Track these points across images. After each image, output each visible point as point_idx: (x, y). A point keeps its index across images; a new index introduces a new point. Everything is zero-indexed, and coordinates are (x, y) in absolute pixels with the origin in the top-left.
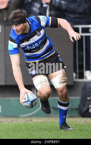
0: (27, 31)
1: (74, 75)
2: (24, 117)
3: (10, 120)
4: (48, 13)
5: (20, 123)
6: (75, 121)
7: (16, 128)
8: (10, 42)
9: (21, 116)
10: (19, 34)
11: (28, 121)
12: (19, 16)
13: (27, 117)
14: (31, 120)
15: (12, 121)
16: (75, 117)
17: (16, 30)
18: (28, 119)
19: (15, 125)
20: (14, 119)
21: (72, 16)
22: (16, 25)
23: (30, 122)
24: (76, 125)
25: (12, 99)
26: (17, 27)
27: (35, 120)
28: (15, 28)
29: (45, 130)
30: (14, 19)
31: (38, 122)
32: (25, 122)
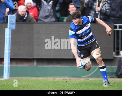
0: (81, 24)
1: (114, 53)
2: (84, 77)
3: (75, 79)
4: (99, 17)
5: (81, 81)
7: (79, 84)
8: (70, 31)
9: (83, 77)
10: (76, 25)
12: (77, 14)
13: (86, 77)
14: (88, 79)
15: (77, 80)
16: (114, 78)
17: (75, 22)
18: (86, 79)
19: (79, 82)
20: (78, 79)
21: (113, 19)
22: (75, 19)
23: (88, 80)
24: (114, 82)
26: (75, 20)
27: (90, 79)
28: (74, 21)
29: (96, 85)
30: (74, 15)
31: (92, 81)
32: (85, 80)
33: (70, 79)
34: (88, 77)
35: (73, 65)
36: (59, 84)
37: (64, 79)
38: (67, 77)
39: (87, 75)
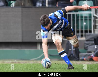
2: (33, 60)
3: (24, 62)
5: (30, 64)
6: (62, 63)
7: (28, 66)
9: (31, 59)
11: (35, 62)
13: (35, 60)
14: (37, 62)
15: (26, 62)
18: (35, 61)
19: (28, 64)
20: (27, 61)
24: (63, 65)
25: (26, 50)
32: (33, 63)
33: (19, 62)
34: (37, 60)
35: (22, 48)
36: (8, 66)
37: (13, 61)
38: (16, 60)
39: (35, 58)
